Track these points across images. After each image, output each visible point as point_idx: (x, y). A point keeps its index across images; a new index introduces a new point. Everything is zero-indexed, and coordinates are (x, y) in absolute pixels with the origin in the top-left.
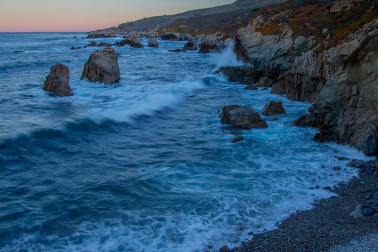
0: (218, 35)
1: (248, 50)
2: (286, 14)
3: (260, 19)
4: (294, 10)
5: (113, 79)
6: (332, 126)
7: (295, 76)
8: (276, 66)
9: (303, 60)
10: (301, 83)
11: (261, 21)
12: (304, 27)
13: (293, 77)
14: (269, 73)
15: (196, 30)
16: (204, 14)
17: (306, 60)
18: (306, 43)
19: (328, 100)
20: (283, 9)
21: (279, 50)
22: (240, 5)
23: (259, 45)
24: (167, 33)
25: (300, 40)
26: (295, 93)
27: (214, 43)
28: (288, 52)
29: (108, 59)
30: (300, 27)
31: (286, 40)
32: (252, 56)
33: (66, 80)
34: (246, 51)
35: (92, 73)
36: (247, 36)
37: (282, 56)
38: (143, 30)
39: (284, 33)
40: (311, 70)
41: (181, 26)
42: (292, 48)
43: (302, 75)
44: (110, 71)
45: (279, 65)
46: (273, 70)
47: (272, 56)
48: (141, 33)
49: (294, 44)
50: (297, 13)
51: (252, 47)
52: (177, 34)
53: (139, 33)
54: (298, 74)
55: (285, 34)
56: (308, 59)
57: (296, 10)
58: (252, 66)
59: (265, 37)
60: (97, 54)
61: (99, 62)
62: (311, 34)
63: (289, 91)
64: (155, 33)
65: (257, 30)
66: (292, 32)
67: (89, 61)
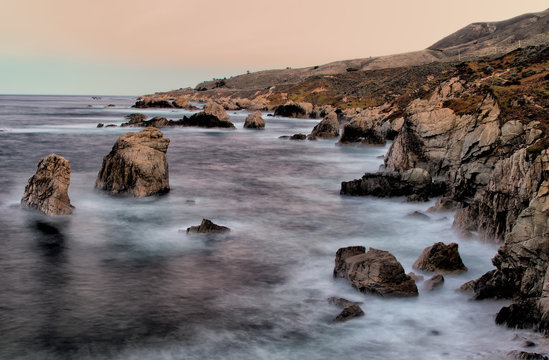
0: (384, 111)
1: (426, 142)
2: (503, 77)
3: (455, 83)
4: (520, 70)
5: (155, 187)
6: (533, 295)
7: (496, 196)
8: (468, 176)
9: (509, 167)
10: (506, 212)
11: (458, 87)
12: (522, 103)
13: (492, 198)
14: (457, 188)
15: (345, 100)
16: (366, 69)
17: (514, 167)
18: (524, 133)
19: (527, 244)
20: (500, 67)
21: (474, 145)
22: (439, 53)
23: (450, 132)
24: (288, 103)
25: (512, 127)
26: (495, 229)
27: (370, 126)
28: (491, 150)
29: (149, 150)
30: (515, 103)
31: (487, 126)
32: (434, 154)
33: (62, 186)
34: (422, 144)
35: (115, 173)
36: (425, 115)
37: (479, 157)
38: (245, 95)
39: (484, 113)
40: (524, 186)
41: (318, 90)
42: (498, 142)
43: (507, 196)
44: (149, 172)
45: (474, 175)
46: (463, 182)
47: (462, 155)
48: (239, 100)
49: (501, 134)
50: (524, 76)
51: (434, 137)
52: (307, 106)
53: (235, 101)
54: (500, 192)
55: (486, 115)
56: (517, 164)
57: (524, 70)
58: (426, 173)
59: (458, 119)
60: (128, 140)
61: (130, 155)
62: (534, 117)
63: (484, 225)
64: (264, 101)
65: (446, 104)
66: (498, 113)
67: (113, 153)
